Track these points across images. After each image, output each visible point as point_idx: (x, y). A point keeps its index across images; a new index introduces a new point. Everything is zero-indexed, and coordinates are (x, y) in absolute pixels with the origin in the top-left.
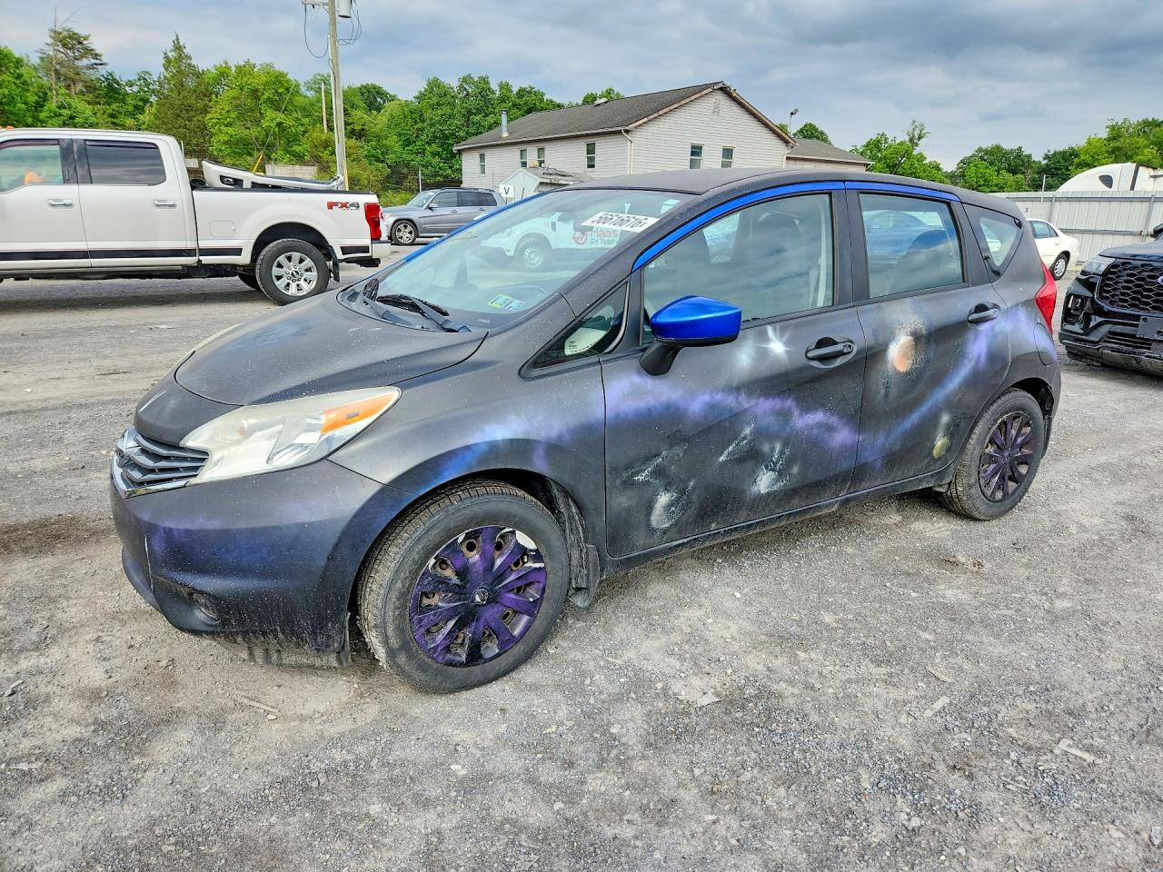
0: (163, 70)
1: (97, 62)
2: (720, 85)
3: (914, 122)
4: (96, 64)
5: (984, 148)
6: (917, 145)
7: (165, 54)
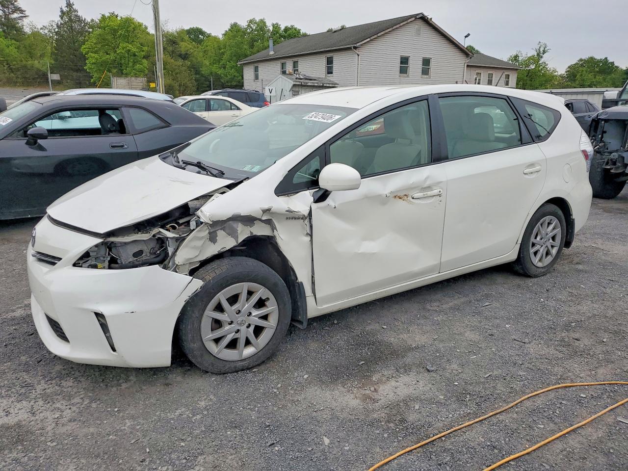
0: (60, 19)
1: (22, 15)
2: (421, 16)
3: (540, 42)
4: (21, 17)
5: (583, 58)
6: (542, 57)
7: (61, 9)
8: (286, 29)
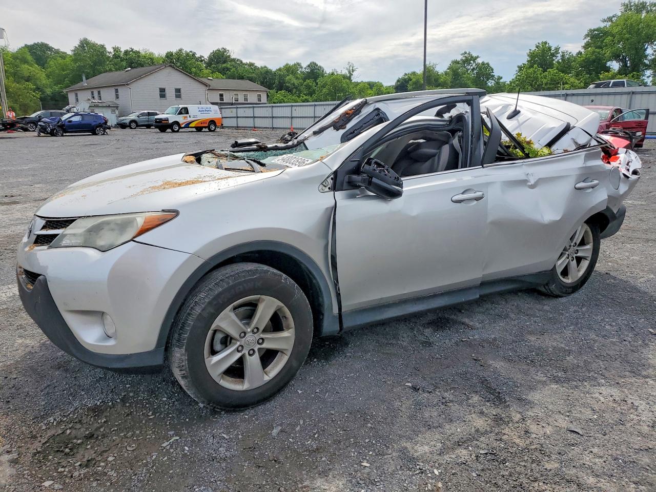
8: (126, 52)
